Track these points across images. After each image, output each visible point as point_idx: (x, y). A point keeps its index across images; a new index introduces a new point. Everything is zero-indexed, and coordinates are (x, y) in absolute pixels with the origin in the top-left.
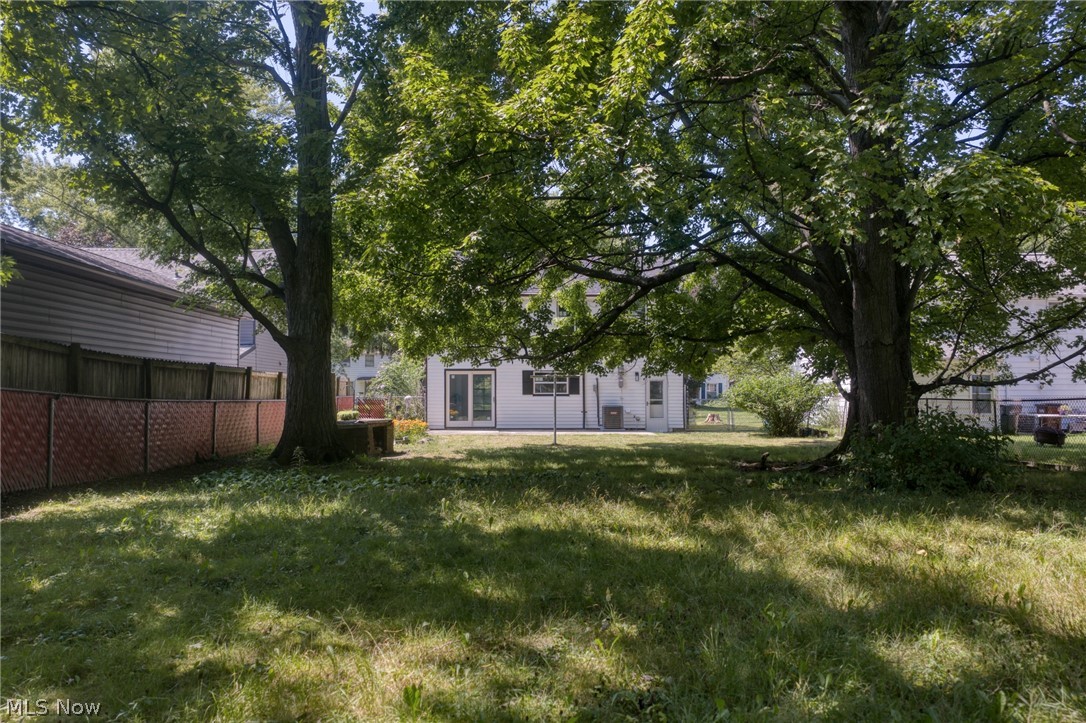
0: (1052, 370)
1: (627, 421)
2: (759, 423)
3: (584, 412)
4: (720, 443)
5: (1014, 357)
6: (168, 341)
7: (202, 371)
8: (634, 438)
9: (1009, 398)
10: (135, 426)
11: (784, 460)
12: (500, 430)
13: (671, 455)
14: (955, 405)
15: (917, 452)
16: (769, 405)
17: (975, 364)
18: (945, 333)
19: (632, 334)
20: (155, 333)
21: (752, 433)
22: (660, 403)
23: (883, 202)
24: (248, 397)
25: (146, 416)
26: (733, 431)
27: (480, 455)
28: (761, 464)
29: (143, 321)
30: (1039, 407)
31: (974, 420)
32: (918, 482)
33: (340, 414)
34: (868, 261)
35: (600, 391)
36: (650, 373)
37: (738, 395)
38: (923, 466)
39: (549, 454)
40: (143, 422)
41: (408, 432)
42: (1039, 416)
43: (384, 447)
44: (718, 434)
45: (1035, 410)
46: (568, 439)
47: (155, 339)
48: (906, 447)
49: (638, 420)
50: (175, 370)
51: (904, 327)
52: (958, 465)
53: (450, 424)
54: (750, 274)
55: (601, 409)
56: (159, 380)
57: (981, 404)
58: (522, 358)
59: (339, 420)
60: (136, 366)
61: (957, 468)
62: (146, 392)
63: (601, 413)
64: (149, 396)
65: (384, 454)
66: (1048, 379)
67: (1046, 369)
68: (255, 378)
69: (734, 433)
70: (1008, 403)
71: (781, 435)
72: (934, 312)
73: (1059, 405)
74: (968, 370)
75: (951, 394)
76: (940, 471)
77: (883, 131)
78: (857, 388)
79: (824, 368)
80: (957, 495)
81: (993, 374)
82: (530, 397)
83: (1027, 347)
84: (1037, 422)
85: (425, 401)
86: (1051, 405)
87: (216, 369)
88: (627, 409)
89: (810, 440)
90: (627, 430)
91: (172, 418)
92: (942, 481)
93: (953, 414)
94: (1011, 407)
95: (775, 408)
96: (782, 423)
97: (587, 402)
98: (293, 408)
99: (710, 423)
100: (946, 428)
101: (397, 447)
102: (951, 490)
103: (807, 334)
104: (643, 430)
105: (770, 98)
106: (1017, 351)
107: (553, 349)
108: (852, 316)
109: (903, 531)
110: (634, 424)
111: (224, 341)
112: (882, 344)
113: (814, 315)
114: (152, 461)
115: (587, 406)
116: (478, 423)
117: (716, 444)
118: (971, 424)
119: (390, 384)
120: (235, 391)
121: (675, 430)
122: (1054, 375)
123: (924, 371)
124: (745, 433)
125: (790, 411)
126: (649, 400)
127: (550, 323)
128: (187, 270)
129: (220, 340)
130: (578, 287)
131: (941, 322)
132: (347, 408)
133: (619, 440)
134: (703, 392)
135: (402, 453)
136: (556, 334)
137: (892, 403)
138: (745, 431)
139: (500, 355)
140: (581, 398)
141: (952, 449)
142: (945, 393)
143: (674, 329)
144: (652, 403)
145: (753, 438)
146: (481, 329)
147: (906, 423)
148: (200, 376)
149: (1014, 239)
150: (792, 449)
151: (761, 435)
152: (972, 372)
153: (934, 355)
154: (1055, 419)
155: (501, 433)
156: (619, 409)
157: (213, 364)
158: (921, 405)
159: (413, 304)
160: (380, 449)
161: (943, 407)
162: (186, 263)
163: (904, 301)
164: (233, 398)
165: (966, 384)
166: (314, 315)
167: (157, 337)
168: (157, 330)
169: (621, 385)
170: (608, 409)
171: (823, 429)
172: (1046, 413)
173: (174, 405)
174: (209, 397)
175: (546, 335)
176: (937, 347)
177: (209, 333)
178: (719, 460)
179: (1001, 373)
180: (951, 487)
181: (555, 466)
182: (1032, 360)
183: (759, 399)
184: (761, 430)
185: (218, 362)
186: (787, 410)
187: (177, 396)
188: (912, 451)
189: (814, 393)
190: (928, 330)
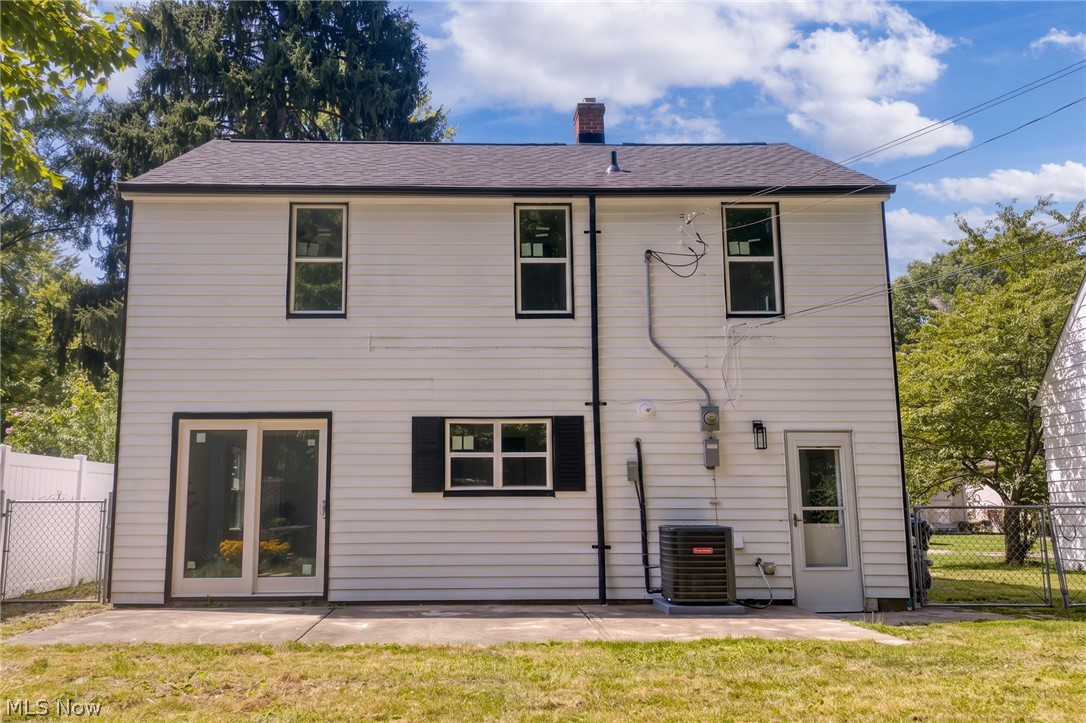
1: (746, 580)
3: (602, 547)
22: (835, 518)
35: (648, 481)
49: (772, 574)
53: (184, 586)
55: (654, 537)
63: (654, 549)
82: (434, 500)
88: (737, 541)
90: (754, 607)
97: (608, 515)
104: (788, 606)
110: (762, 586)
115: (609, 526)
116: (274, 587)
126: (799, 509)
140: (593, 504)
144: (810, 518)
156: (720, 538)
169: (712, 461)
170: (676, 538)
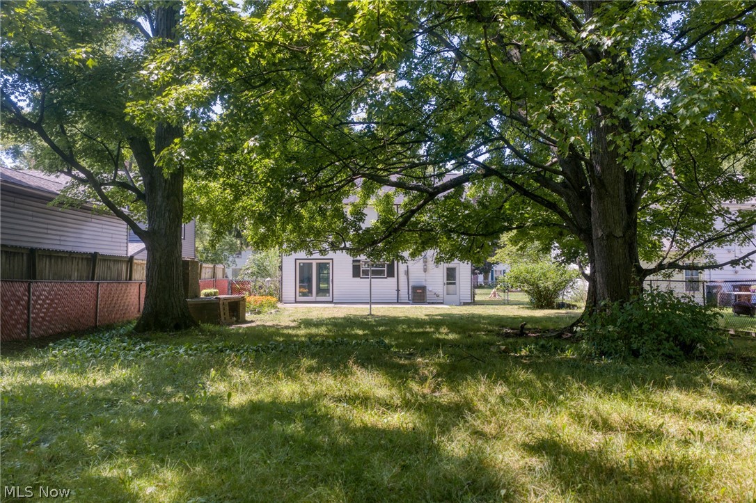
0: (751, 257)
1: (429, 296)
2: (526, 298)
3: (398, 290)
4: (495, 314)
5: (718, 248)
6: (60, 236)
7: (87, 259)
8: (432, 310)
9: (712, 280)
10: (18, 302)
11: (540, 328)
12: (336, 303)
13: (454, 323)
14: (673, 285)
15: (641, 325)
16: (533, 285)
17: (688, 253)
18: (664, 230)
19: (422, 230)
20: (47, 229)
21: (521, 306)
22: (454, 284)
23: (611, 110)
24: (130, 279)
25: (29, 293)
26: (508, 304)
27: (308, 323)
28: (520, 330)
29: (35, 219)
30: (735, 287)
31: (689, 298)
32: (641, 351)
33: (203, 292)
34: (603, 170)
35: (410, 275)
36: (440, 261)
37: (511, 278)
38: (646, 338)
39: (362, 322)
40: (26, 298)
41: (262, 305)
42: (736, 293)
43: (238, 317)
44: (496, 307)
45: (732, 289)
46: (381, 310)
47: (47, 234)
48: (631, 320)
49: (438, 296)
50: (62, 258)
51: (631, 224)
52: (676, 337)
53: (299, 299)
54: (511, 183)
55: (410, 288)
56: (44, 266)
57: (692, 284)
58: (342, 249)
59: (202, 296)
60: (22, 254)
61: (676, 338)
62: (31, 274)
63: (410, 291)
64: (34, 278)
65: (237, 322)
66: (747, 264)
67: (747, 256)
68: (138, 264)
69: (508, 306)
70: (713, 284)
71: (542, 307)
72: (656, 214)
73: (750, 285)
74: (683, 257)
75: (669, 276)
76: (660, 343)
77: (610, 44)
78: (595, 272)
79: (570, 257)
80: (675, 363)
81: (701, 261)
82: (358, 279)
83: (728, 241)
84: (733, 298)
85: (281, 282)
86: (744, 285)
87: (98, 257)
88: (429, 288)
89: (563, 311)
90: (429, 303)
91: (56, 294)
92: (662, 351)
93: (671, 292)
94: (715, 287)
95: (538, 288)
96: (543, 298)
97: (400, 283)
98: (149, 287)
99: (493, 299)
100: (666, 304)
101: (248, 316)
102: (670, 359)
103: (557, 230)
104: (442, 303)
105: (509, 15)
106: (720, 244)
107: (366, 242)
108: (590, 214)
109: (624, 406)
110: (435, 299)
111: (114, 236)
112: (614, 236)
113: (562, 214)
114: (35, 329)
115: (400, 286)
116: (320, 299)
117: (491, 314)
118: (687, 300)
119: (255, 269)
120: (119, 275)
121: (465, 304)
122: (753, 261)
123: (649, 259)
124: (516, 307)
125: (549, 290)
126: (446, 282)
127: (363, 222)
128: (69, 178)
129: (110, 235)
130: (387, 196)
131: (661, 220)
132: (209, 287)
133: (420, 312)
134: (492, 276)
135: (252, 322)
136: (368, 230)
137: (623, 283)
138: (516, 305)
139: (327, 247)
140: (396, 280)
141: (670, 323)
142: (665, 275)
143: (454, 226)
144: (448, 284)
145: (521, 310)
146: (311, 228)
147: (631, 300)
148: (85, 263)
149: (717, 158)
150: (548, 319)
151: (527, 308)
152: (686, 259)
153: (656, 247)
154: (746, 296)
155: (336, 306)
156: (424, 288)
157: (96, 253)
158: (646, 285)
159: (253, 207)
160: (235, 319)
161: (663, 287)
162: (69, 173)
163: (632, 204)
164: (118, 280)
165: (681, 268)
166: (167, 215)
167: (49, 232)
168: (50, 227)
169: (425, 270)
170: (415, 288)
171: (574, 303)
172: (740, 291)
173: (58, 285)
174: (93, 279)
175: (360, 232)
176: (659, 241)
177: (100, 230)
178: (490, 328)
179: (707, 260)
180: (670, 357)
181: (361, 332)
182: (729, 252)
183: (526, 281)
184: (527, 304)
185: (101, 252)
186: (547, 289)
187: (60, 278)
188: (636, 325)
189: (567, 276)
190: (651, 227)
